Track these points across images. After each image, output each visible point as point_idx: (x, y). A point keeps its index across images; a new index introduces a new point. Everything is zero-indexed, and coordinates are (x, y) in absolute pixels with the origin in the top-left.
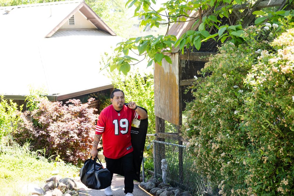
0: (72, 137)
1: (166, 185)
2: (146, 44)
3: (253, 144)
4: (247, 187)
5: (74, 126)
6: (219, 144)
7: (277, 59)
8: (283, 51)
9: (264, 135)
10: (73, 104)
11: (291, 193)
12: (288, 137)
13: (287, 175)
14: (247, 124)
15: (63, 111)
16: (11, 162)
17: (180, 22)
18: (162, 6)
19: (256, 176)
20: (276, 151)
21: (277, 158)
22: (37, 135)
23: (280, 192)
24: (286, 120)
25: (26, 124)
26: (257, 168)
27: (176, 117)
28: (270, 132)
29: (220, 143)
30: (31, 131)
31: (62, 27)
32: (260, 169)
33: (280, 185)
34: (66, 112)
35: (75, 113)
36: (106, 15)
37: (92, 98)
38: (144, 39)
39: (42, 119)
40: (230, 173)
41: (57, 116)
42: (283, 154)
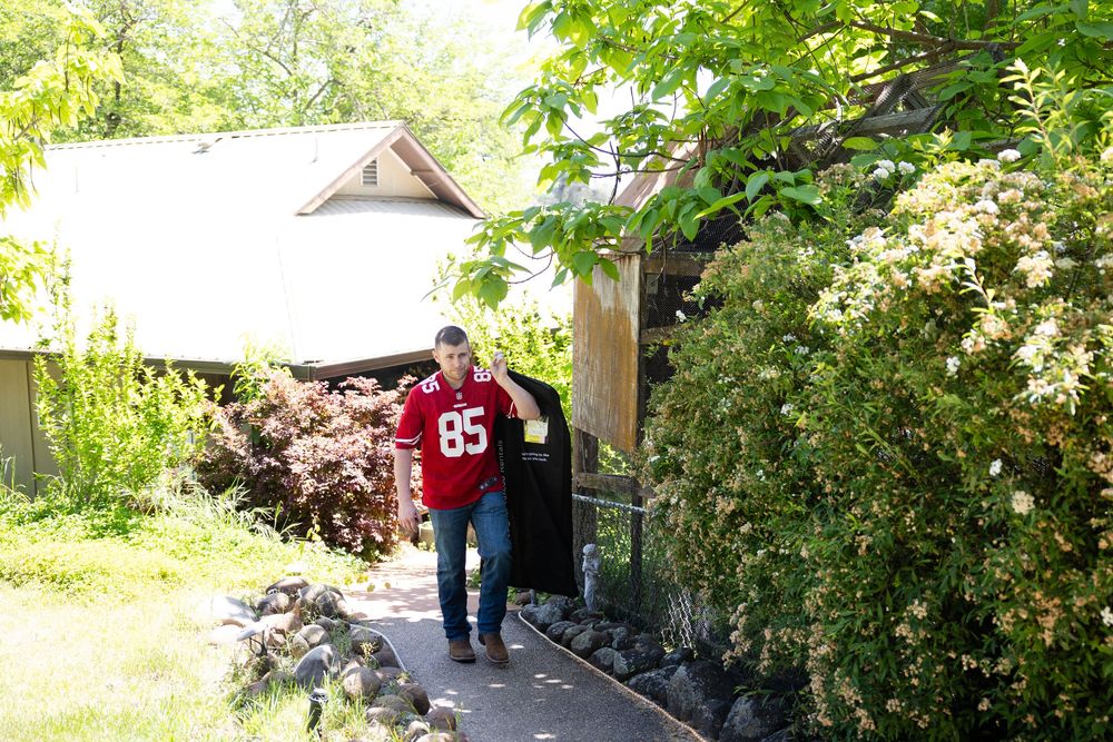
0: (349, 478)
1: (592, 616)
2: (551, 225)
3: (830, 498)
4: (810, 625)
5: (355, 448)
6: (736, 499)
7: (908, 250)
8: (923, 227)
9: (862, 473)
10: (358, 389)
11: (935, 645)
12: (930, 483)
13: (923, 591)
14: (813, 441)
15: (328, 407)
16: (181, 537)
17: (647, 171)
18: (602, 129)
19: (834, 591)
20: (894, 520)
21: (897, 541)
22: (256, 468)
23: (903, 638)
24: (926, 432)
25: (227, 438)
26: (840, 568)
27: (627, 431)
28: (880, 464)
29: (738, 496)
30: (241, 458)
31: (342, 188)
32: (846, 570)
33: (903, 619)
34: (339, 410)
35: (364, 415)
36: (462, 166)
37: (409, 377)
38: (548, 213)
39: (272, 425)
40: (764, 582)
41: (313, 420)
42: (914, 528)
